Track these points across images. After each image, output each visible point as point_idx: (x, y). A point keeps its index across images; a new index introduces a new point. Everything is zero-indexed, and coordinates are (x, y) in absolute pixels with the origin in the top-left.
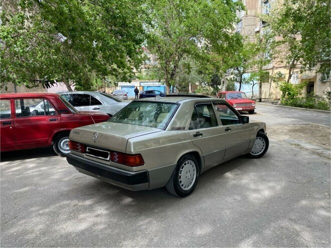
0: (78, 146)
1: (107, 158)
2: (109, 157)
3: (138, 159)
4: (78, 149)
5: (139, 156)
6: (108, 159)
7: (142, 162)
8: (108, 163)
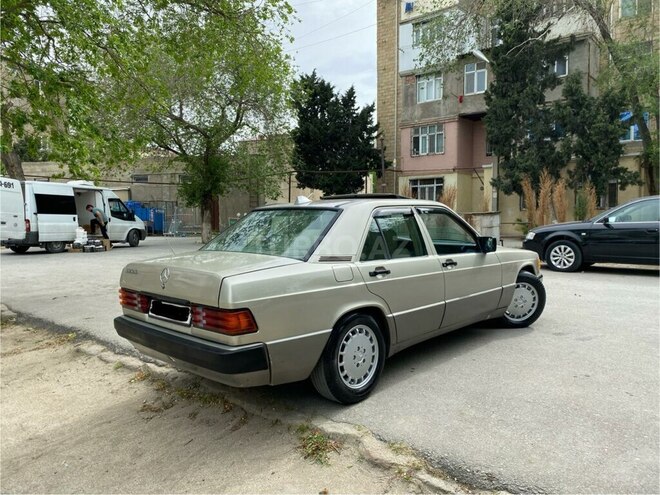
0: (135, 299)
1: (186, 320)
2: (189, 318)
3: (244, 319)
4: (136, 305)
5: (246, 312)
6: (188, 322)
7: (252, 327)
8: (188, 330)
